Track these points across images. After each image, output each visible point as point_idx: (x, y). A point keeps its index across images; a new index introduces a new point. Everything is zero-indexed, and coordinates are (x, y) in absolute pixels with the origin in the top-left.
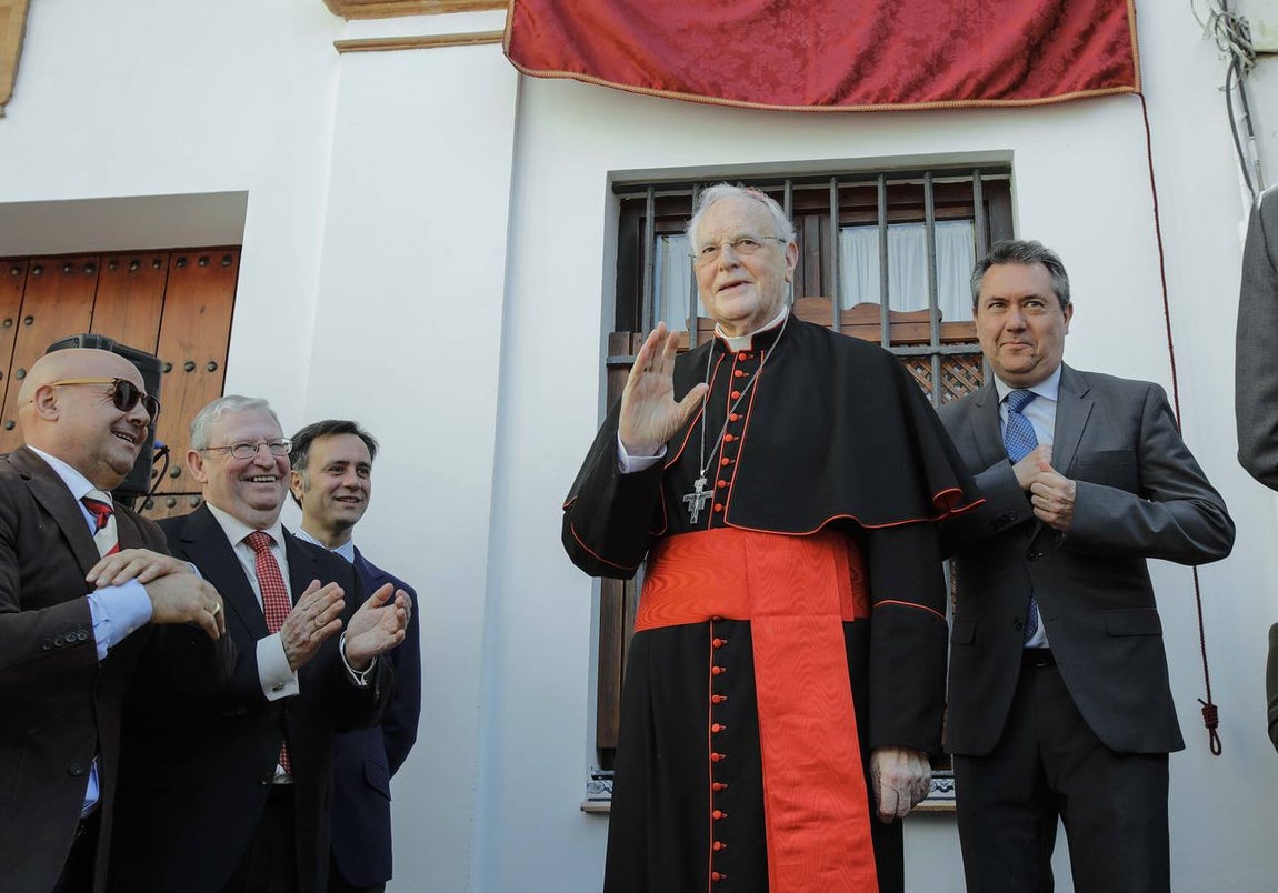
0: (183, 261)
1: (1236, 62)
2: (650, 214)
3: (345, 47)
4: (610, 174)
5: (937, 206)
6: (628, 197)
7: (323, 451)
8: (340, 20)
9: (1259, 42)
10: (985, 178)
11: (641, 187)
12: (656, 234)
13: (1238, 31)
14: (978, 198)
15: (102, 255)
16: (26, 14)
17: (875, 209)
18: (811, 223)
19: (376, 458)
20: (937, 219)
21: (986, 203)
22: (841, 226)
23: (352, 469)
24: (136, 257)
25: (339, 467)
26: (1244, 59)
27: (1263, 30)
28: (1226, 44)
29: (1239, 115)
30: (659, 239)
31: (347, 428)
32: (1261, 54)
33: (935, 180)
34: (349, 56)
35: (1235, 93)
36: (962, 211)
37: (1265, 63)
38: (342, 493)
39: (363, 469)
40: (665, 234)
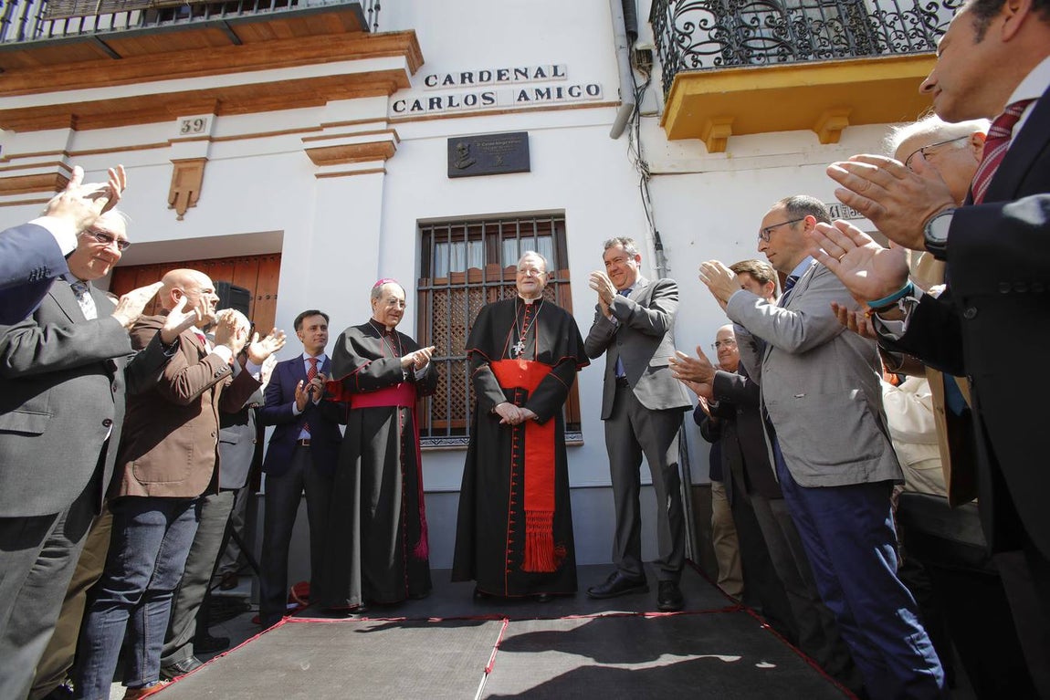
0: (265, 259)
1: (644, 177)
2: (433, 235)
3: (319, 176)
4: (417, 220)
5: (538, 230)
6: (425, 229)
7: (307, 323)
8: (317, 166)
9: (652, 170)
10: (556, 220)
11: (429, 225)
12: (436, 243)
13: (644, 165)
14: (553, 228)
15: (236, 258)
16: (204, 169)
17: (516, 232)
18: (493, 238)
19: (330, 323)
20: (539, 235)
21: (556, 229)
22: (504, 239)
23: (319, 328)
24: (248, 258)
25: (314, 328)
26: (646, 176)
27: (653, 166)
28: (640, 170)
29: (645, 196)
30: (438, 245)
31: (316, 313)
32: (652, 174)
33: (538, 221)
34: (320, 179)
35: (643, 187)
36: (547, 232)
37: (655, 178)
38: (317, 338)
39: (324, 328)
40: (440, 243)
